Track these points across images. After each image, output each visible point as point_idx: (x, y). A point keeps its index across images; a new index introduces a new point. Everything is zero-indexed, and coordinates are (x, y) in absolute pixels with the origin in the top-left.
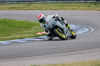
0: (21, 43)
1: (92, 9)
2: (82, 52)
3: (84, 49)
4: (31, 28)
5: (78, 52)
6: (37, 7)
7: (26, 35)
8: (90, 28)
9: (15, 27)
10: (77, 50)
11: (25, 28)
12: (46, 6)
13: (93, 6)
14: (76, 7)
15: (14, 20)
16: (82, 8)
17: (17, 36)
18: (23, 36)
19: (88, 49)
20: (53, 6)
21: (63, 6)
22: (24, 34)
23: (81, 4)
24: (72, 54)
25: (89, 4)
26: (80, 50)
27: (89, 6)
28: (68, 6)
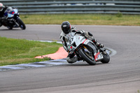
0: (14, 70)
1: (114, 24)
2: (100, 83)
3: (102, 80)
4: (28, 50)
5: (94, 84)
6: (36, 20)
7: (21, 60)
8: (112, 50)
9: (6, 47)
10: (92, 82)
11: (20, 49)
12: (49, 18)
13: (115, 18)
14: (91, 21)
15: (5, 39)
16: (99, 21)
17: (9, 61)
18: (18, 60)
19: (109, 79)
20: (59, 19)
21: (73, 19)
22: (19, 57)
23: (99, 16)
24: (86, 87)
25: (110, 16)
26: (98, 81)
27: (110, 19)
28: (80, 19)
